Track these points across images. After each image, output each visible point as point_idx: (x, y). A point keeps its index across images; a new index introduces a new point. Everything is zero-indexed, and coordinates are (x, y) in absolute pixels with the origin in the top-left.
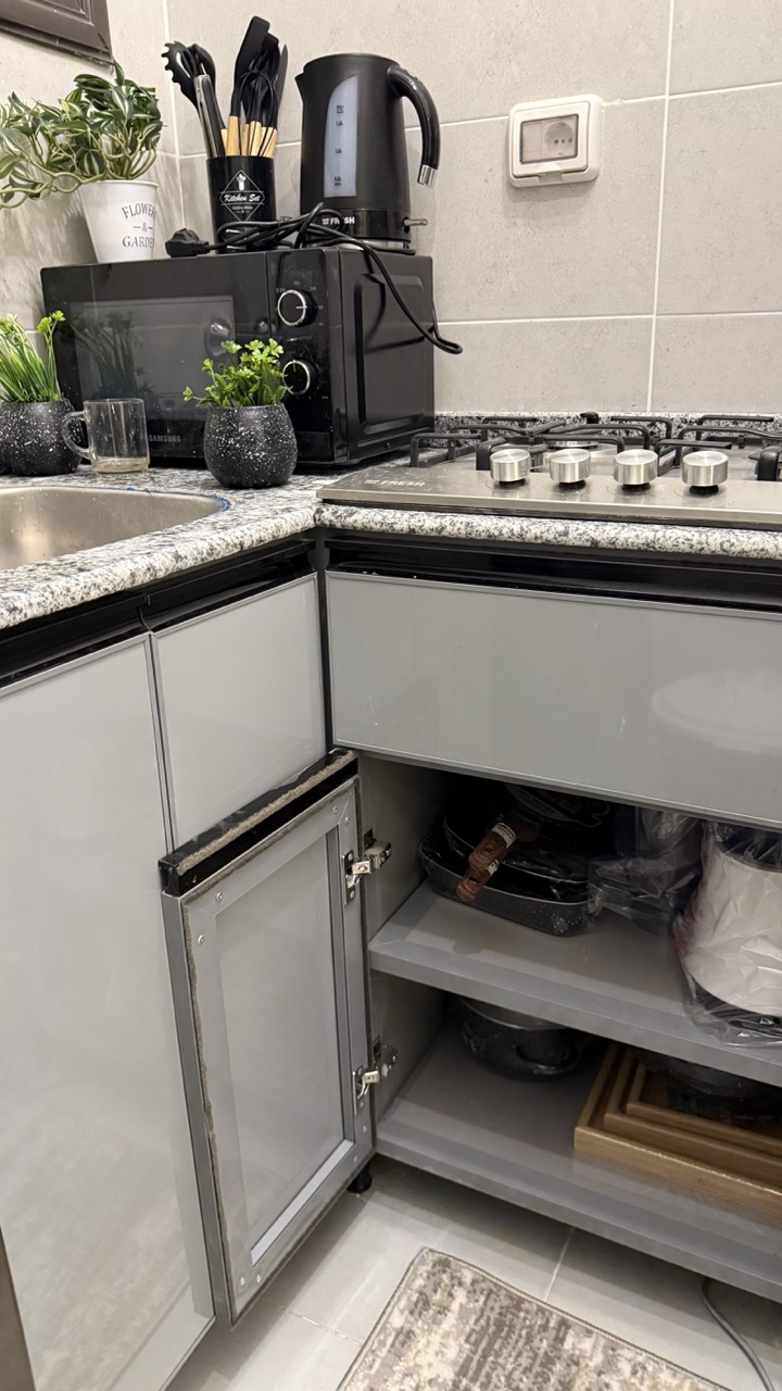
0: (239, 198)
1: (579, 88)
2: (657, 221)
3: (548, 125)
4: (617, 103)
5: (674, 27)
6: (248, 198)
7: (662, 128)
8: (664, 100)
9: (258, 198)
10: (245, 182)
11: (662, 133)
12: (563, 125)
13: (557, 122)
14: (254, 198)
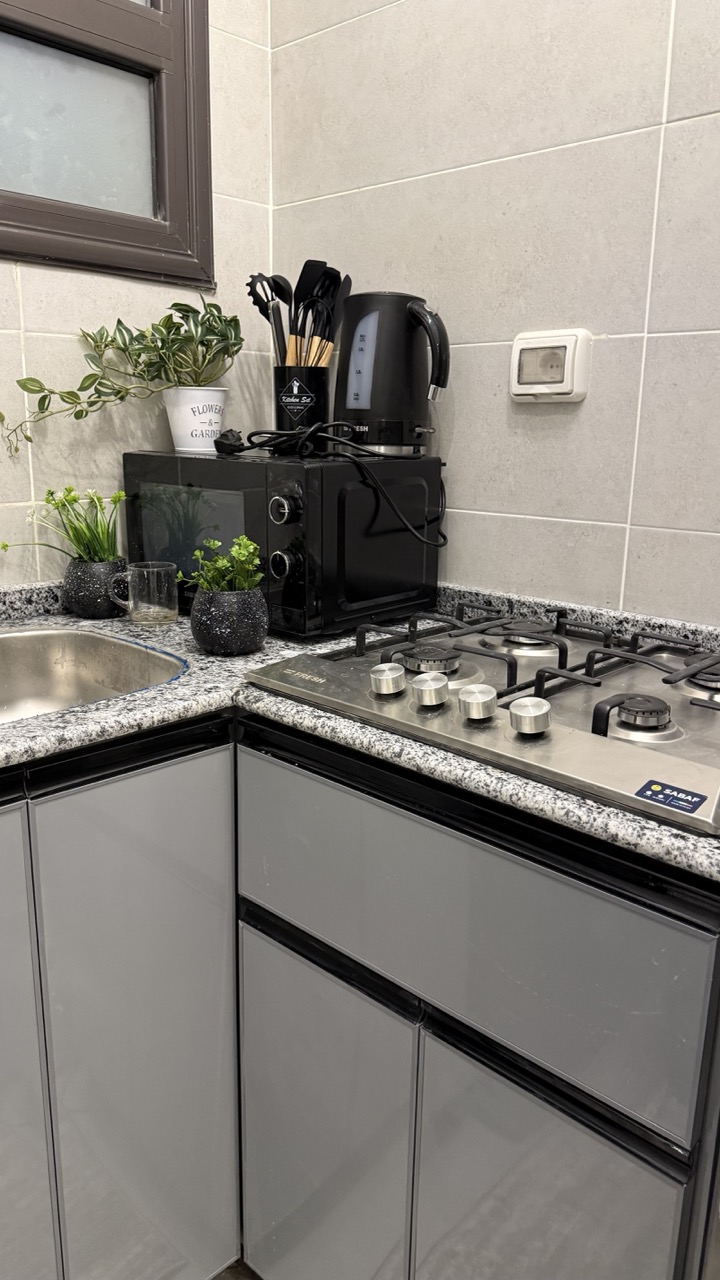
0: (293, 400)
1: (572, 322)
2: (633, 443)
3: (542, 353)
4: (603, 337)
6: (301, 400)
7: (641, 362)
8: (643, 337)
9: (308, 400)
10: (299, 387)
11: (640, 366)
12: (554, 354)
14: (305, 400)
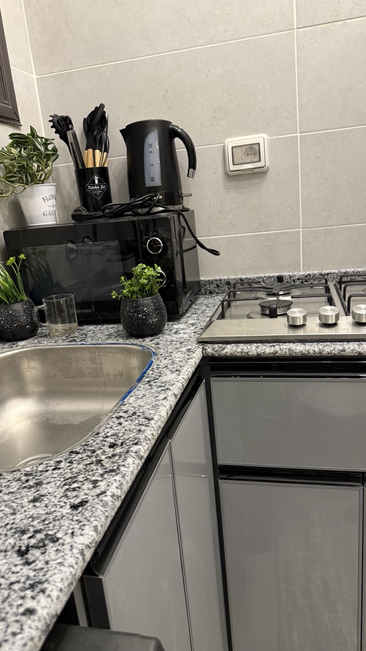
0: (95, 188)
1: (256, 131)
5: (299, 105)
6: (100, 187)
7: (298, 148)
8: (297, 136)
9: (104, 187)
10: (99, 180)
11: (298, 150)
12: (251, 148)
13: (249, 146)
14: (103, 187)
